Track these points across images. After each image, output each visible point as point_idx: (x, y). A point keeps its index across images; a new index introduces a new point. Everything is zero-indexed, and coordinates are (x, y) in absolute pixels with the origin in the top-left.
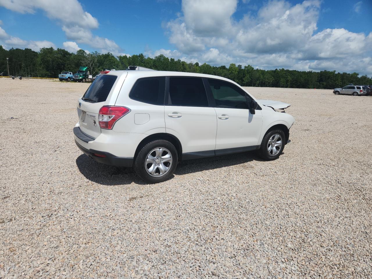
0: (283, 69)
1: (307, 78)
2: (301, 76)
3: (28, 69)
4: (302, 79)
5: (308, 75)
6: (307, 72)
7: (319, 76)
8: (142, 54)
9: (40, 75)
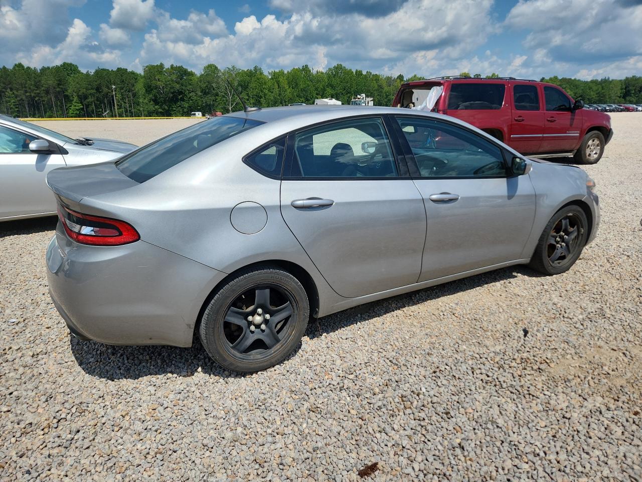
0: (556, 78)
1: (603, 91)
2: (590, 88)
3: (125, 103)
4: (592, 93)
5: (603, 85)
6: (600, 80)
7: (624, 87)
8: (306, 66)
9: (146, 113)
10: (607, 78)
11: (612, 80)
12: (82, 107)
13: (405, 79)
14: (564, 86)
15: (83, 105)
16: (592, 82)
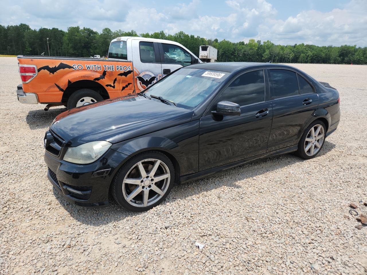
10: (331, 46)
11: (334, 47)
12: (31, 49)
13: (219, 41)
14: (307, 49)
15: (32, 49)
16: (323, 47)
